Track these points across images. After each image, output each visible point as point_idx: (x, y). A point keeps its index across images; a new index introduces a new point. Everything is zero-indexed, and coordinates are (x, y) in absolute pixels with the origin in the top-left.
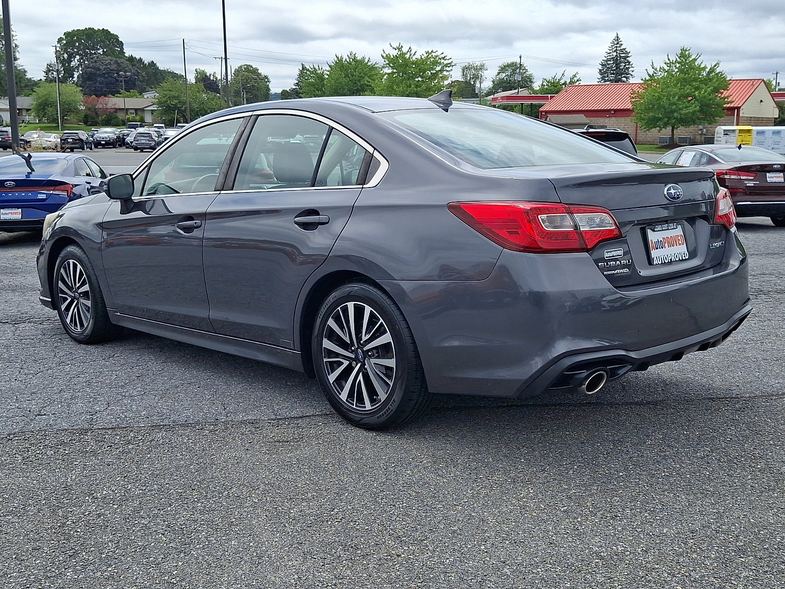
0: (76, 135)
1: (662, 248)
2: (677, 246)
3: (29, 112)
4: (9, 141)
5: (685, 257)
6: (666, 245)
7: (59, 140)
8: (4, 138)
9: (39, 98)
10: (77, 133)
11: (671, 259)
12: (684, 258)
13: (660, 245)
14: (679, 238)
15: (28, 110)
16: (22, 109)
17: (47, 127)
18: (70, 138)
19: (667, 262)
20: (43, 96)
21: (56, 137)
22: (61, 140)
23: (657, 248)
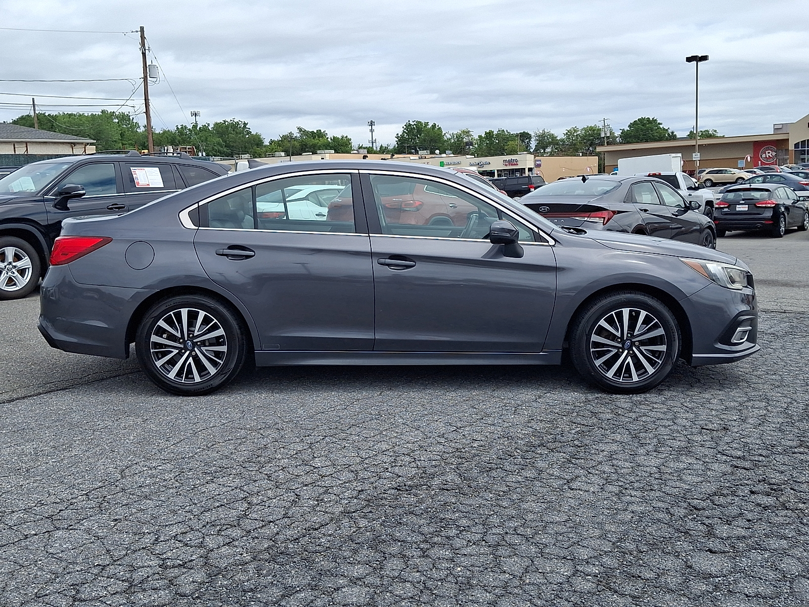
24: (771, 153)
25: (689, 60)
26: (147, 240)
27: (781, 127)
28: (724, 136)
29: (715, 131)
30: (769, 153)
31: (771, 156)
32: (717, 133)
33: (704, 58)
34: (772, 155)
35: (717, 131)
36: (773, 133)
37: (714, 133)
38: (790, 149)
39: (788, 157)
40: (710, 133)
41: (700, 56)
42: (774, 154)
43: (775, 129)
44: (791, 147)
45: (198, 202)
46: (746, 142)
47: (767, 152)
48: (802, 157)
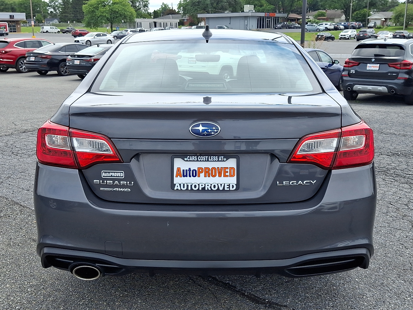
0: (402, 33)
3: (391, 20)
4: (366, 36)
7: (392, 36)
8: (364, 35)
9: (396, 12)
10: (402, 32)
15: (390, 19)
16: (387, 18)
17: (398, 28)
18: (398, 35)
20: (399, 11)
21: (391, 34)
22: (393, 36)
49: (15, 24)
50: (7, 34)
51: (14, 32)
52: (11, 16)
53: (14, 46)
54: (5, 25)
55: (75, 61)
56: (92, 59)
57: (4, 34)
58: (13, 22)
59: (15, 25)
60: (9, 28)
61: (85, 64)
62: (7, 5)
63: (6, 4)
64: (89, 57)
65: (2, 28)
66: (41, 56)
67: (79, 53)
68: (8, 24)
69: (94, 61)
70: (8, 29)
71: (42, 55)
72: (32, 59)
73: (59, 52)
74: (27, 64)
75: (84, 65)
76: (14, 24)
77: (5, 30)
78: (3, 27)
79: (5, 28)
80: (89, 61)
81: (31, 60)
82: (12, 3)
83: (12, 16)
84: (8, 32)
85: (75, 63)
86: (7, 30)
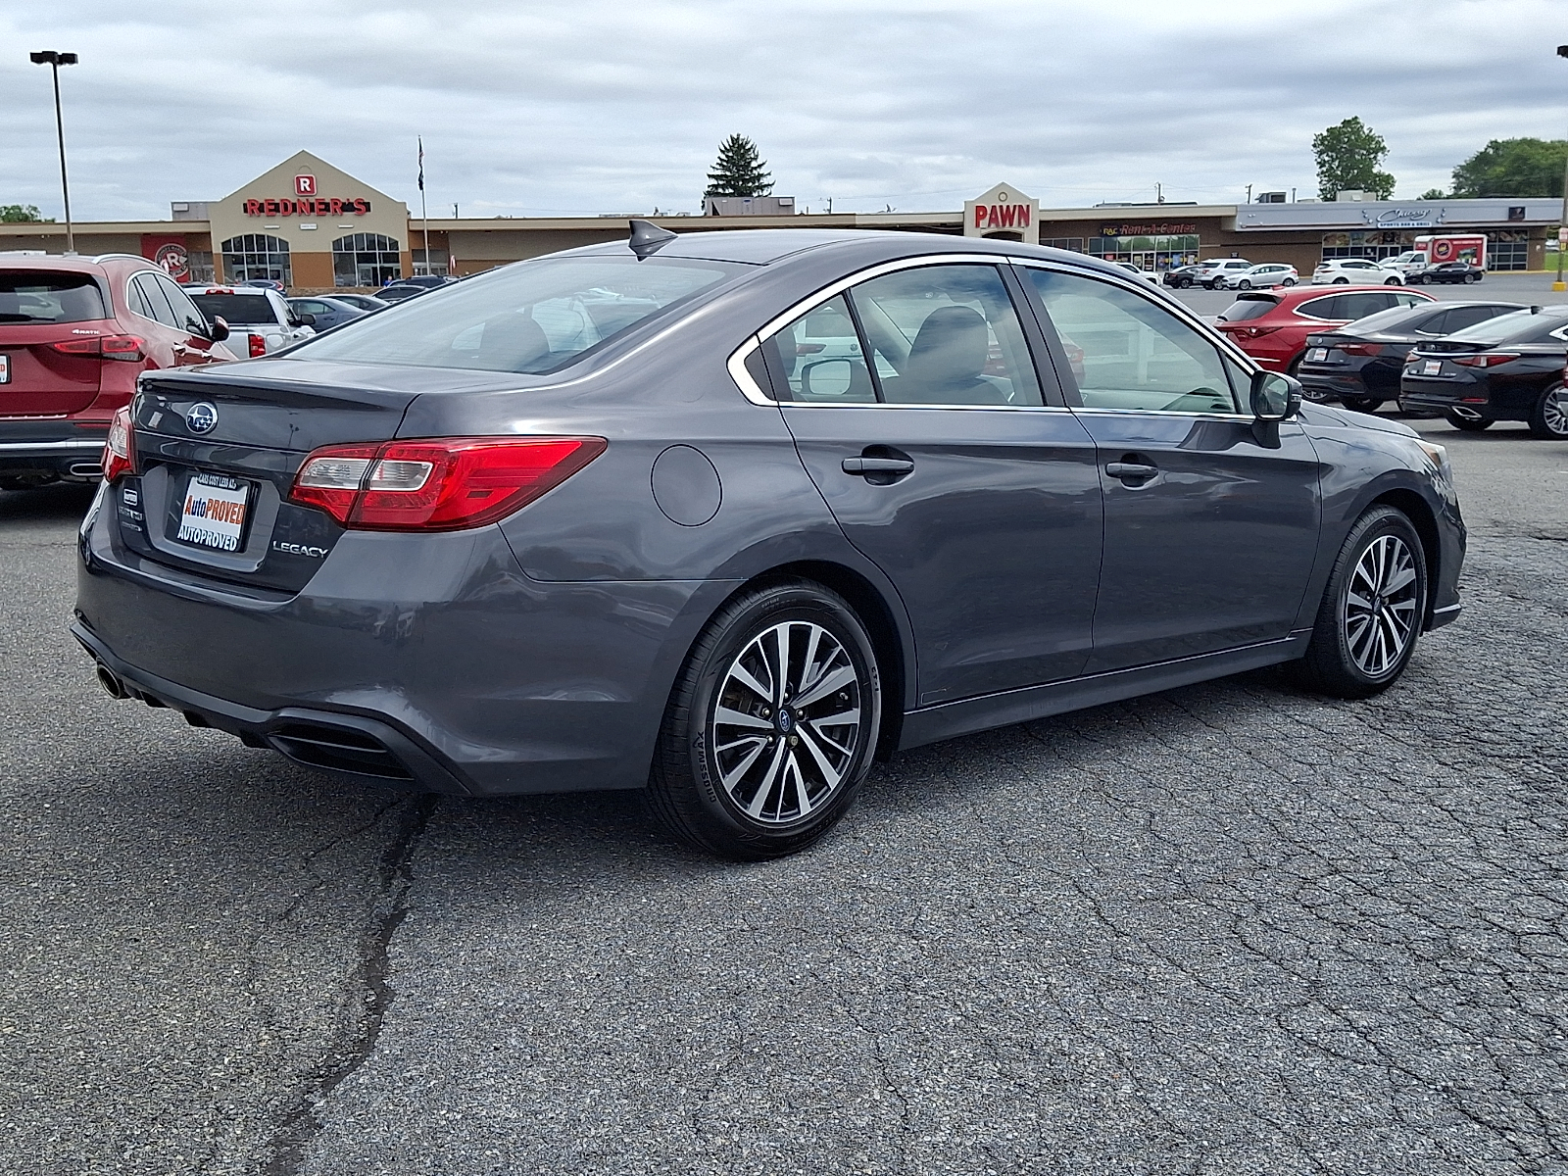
1: (202, 516)
2: (226, 521)
5: (228, 545)
6: (210, 513)
11: (204, 540)
12: (226, 548)
13: (200, 509)
14: (236, 509)
19: (196, 541)
23: (193, 514)
24: (177, 259)
25: (37, 58)
26: (687, 441)
27: (186, 209)
28: (53, 220)
29: (35, 209)
30: (173, 258)
31: (177, 264)
32: (39, 212)
33: (70, 59)
34: (178, 261)
35: (39, 209)
36: (171, 220)
37: (33, 212)
38: (214, 252)
39: (212, 266)
40: (23, 211)
41: (60, 53)
42: (183, 260)
43: (175, 212)
44: (217, 248)
45: (756, 333)
46: (132, 234)
47: (169, 256)
48: (238, 267)
49: (1526, 240)
50: (1477, 276)
51: (1516, 268)
52: (1512, 210)
53: (1294, 311)
54: (1479, 242)
55: (1428, 363)
56: (1482, 358)
57: (1465, 276)
58: (1517, 232)
59: (1524, 242)
60: (1490, 254)
61: (1454, 375)
62: (1537, 171)
63: (1533, 169)
64: (1473, 349)
65: (1465, 254)
66: (1345, 346)
67: (1456, 337)
68: (1488, 241)
69: (1488, 365)
70: (1487, 256)
71: (1348, 343)
72: (1320, 355)
73: (1417, 331)
74: (1304, 371)
75: (1452, 377)
76: (1522, 238)
77: (1475, 261)
78: (1468, 251)
79: (1474, 255)
80: (1470, 365)
81: (1316, 358)
82: (1555, 164)
83: (1519, 210)
84: (1484, 266)
85: (1427, 371)
86: (1479, 263)
